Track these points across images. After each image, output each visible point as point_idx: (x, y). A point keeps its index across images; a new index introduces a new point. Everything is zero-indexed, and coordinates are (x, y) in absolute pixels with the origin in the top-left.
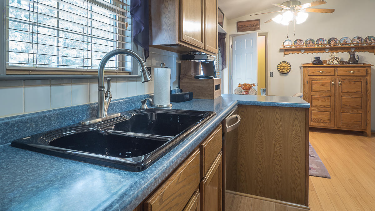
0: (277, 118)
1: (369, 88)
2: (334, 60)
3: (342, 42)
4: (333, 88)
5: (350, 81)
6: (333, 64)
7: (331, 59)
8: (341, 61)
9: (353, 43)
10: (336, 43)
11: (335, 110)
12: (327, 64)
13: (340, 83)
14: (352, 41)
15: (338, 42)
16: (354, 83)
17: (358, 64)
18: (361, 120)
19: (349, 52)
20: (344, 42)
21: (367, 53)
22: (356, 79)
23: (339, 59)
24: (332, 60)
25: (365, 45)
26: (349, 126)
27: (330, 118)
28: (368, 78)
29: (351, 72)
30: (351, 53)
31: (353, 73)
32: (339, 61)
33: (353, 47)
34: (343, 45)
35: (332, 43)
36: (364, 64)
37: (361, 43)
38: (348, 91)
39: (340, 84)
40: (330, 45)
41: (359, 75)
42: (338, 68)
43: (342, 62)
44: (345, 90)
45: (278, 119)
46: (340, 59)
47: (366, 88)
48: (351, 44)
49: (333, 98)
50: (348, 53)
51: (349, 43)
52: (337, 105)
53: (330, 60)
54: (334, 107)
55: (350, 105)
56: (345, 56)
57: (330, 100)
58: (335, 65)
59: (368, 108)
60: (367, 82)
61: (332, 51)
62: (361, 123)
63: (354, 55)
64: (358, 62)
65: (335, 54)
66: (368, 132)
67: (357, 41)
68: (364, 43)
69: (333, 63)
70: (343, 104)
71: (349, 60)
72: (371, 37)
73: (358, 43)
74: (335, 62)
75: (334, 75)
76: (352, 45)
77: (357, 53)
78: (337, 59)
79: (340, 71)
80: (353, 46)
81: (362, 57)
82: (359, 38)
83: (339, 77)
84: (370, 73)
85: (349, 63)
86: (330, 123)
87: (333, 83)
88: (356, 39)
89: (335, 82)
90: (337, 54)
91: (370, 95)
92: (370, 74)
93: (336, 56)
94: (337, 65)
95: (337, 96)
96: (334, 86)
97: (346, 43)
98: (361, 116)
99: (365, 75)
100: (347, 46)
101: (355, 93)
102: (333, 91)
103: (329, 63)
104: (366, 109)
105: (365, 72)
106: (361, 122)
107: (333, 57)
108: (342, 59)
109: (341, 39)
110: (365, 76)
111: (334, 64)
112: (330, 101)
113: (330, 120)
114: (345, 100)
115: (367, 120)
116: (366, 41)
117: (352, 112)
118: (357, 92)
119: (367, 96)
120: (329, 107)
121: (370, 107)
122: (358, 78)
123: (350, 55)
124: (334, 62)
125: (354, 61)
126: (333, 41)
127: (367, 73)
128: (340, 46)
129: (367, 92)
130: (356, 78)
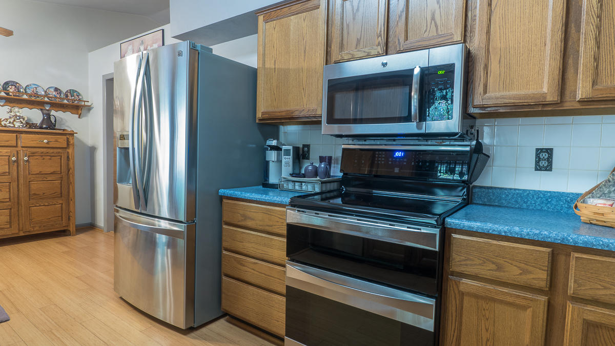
1: (71, 165)
2: (14, 120)
3: (29, 91)
4: (15, 168)
5: (42, 155)
6: (14, 126)
7: (10, 118)
8: (27, 123)
9: (47, 95)
10: (19, 91)
11: (18, 203)
12: (2, 126)
13: (26, 158)
14: (46, 92)
15: (22, 90)
16: (50, 159)
17: (55, 129)
18: (62, 213)
19: (41, 110)
20: (33, 91)
21: (68, 114)
22: (53, 153)
23: (24, 119)
24: (12, 120)
25: (65, 102)
26: (44, 226)
27: (10, 219)
28: (70, 151)
29: (45, 141)
30: (45, 112)
31: (47, 143)
32: (24, 122)
33: (47, 103)
34: (30, 96)
35: (11, 90)
36: (64, 130)
37: (60, 98)
38: (40, 172)
39: (27, 161)
40: (8, 94)
41: (58, 146)
42: (22, 133)
43: (30, 124)
44: (35, 170)
46: (26, 119)
47: (68, 165)
48: (44, 96)
49: (14, 185)
50: (40, 111)
51: (41, 96)
52: (21, 195)
53: (7, 119)
54: (16, 199)
55: (44, 194)
56: (35, 115)
57: (10, 189)
58: (18, 129)
59: (71, 196)
60: (68, 157)
61: (12, 105)
62: (62, 218)
63: (49, 116)
64: (55, 126)
65: (17, 109)
66: (72, 228)
67: (54, 93)
68: (63, 99)
69: (12, 125)
70: (33, 192)
71: (42, 123)
72: (74, 91)
73: (56, 97)
74: (17, 124)
75: (16, 146)
76: (46, 99)
77: (53, 113)
78: (21, 120)
79: (26, 140)
80: (48, 100)
81: (61, 118)
82: (56, 89)
83: (24, 149)
84: (73, 143)
85: (41, 128)
86: (11, 227)
87: (14, 159)
88: (52, 90)
89: (17, 157)
90: (20, 110)
91: (73, 176)
92: (73, 145)
93: (18, 114)
94: (21, 129)
95: (21, 181)
96: (16, 164)
97: (36, 95)
98: (62, 207)
99: (66, 146)
100: (38, 99)
101: (51, 173)
102: (15, 174)
103: (5, 124)
104: (68, 195)
105: (66, 142)
106: (62, 216)
107: (12, 114)
108: (29, 119)
109: (28, 86)
110: (66, 148)
111: (16, 126)
112: (10, 191)
113: (10, 223)
114: (35, 186)
115: (69, 212)
116: (67, 96)
117: (47, 204)
118: (54, 172)
119: (68, 178)
120: (8, 200)
121: (74, 192)
122: (55, 151)
123: (43, 114)
124: (15, 123)
125: (49, 125)
126: (13, 87)
127: (68, 144)
128: (25, 97)
129: (69, 171)
130: (52, 151)
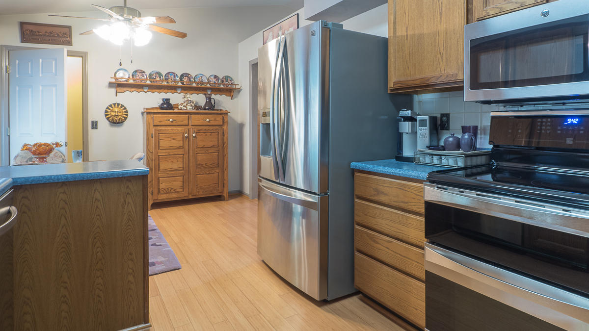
0: (96, 199)
1: (225, 140)
2: (187, 104)
3: (197, 80)
4: (187, 143)
5: (206, 132)
6: (187, 109)
7: (184, 102)
8: (195, 106)
9: (209, 82)
10: (190, 81)
11: (189, 172)
12: (179, 109)
13: (194, 135)
14: (208, 79)
15: (192, 80)
16: (211, 135)
17: (214, 110)
18: (219, 181)
19: (205, 94)
20: (200, 80)
21: (224, 96)
22: (213, 129)
23: (193, 103)
24: (185, 104)
25: (222, 86)
26: (206, 191)
27: (183, 184)
28: (225, 127)
29: (208, 120)
30: (208, 96)
31: (209, 122)
32: (193, 105)
33: (209, 88)
34: (198, 84)
35: (185, 81)
36: (221, 110)
37: (218, 84)
38: (204, 146)
39: (195, 137)
40: (183, 84)
41: (216, 124)
42: (192, 115)
43: (197, 107)
44: (201, 144)
45: (99, 200)
46: (194, 103)
47: (223, 139)
48: (207, 83)
49: (186, 156)
50: (204, 96)
51: (205, 83)
52: (191, 165)
53: (182, 104)
54: (187, 168)
55: (206, 164)
56: (200, 99)
57: (183, 159)
58: (189, 111)
59: (225, 166)
60: (223, 133)
61: (186, 92)
62: (219, 185)
63: (210, 99)
64: (214, 107)
65: (188, 95)
66: (226, 195)
67: (214, 80)
68: (221, 84)
69: (185, 108)
70: (198, 163)
71: (205, 105)
72: (228, 77)
73: (215, 83)
74: (189, 107)
75: (188, 125)
76: (208, 86)
77: (213, 96)
78: (192, 103)
79: (195, 120)
80: (210, 86)
81: (219, 100)
82: (216, 77)
83: (193, 127)
84: (227, 121)
85: (205, 109)
86: (183, 190)
87: (186, 135)
88: (213, 77)
89: (189, 135)
90: (191, 96)
91: (227, 148)
92: (227, 122)
93: (189, 99)
94: (191, 111)
95: (191, 154)
96: (187, 139)
97: (202, 83)
98: (218, 175)
99: (222, 124)
100: (203, 86)
101: (211, 147)
102: (187, 147)
103: (181, 108)
104: (223, 166)
105: (222, 121)
106: (218, 183)
107: (186, 99)
108: (197, 103)
109: (196, 76)
110: (222, 125)
111: (188, 109)
112: (183, 161)
113: (183, 187)
114: (201, 157)
115: (224, 180)
116: (223, 82)
117: (208, 173)
118: (213, 145)
119: (223, 151)
120: (182, 169)
121: (227, 163)
122: (214, 128)
123: (206, 98)
124: (187, 106)
125: (210, 105)
126: (187, 78)
127: (223, 122)
128: (194, 85)
129: (224, 145)
130: (211, 128)
